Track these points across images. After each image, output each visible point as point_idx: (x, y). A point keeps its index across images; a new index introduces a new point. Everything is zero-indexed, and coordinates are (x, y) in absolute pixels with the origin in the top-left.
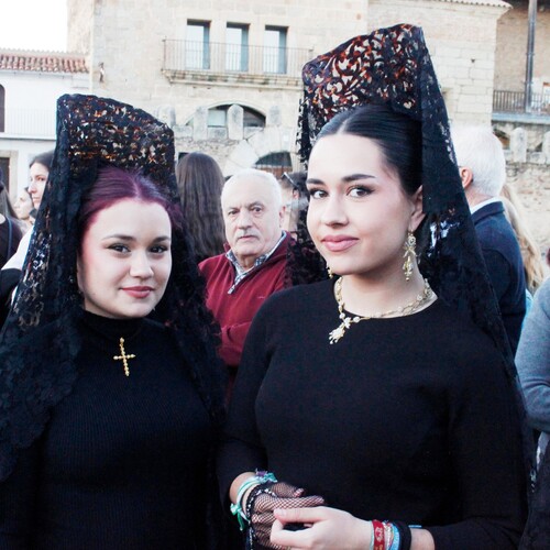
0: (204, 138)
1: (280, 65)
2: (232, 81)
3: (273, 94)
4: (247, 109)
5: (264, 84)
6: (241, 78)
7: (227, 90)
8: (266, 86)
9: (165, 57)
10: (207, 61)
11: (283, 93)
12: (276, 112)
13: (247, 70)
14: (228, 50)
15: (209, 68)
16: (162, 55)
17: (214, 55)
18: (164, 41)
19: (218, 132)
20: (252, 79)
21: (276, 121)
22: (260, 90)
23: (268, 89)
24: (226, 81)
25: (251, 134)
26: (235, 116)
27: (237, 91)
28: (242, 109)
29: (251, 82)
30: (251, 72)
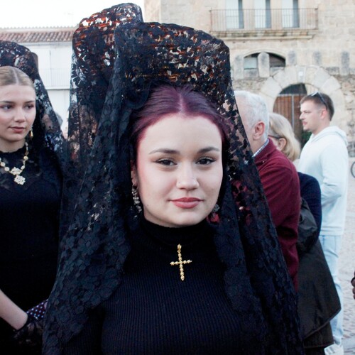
0: (242, 77)
1: (294, 21)
2: (260, 36)
3: (290, 43)
4: (272, 55)
5: (283, 36)
6: (267, 33)
7: (256, 43)
8: (285, 38)
9: (211, 22)
10: (242, 23)
11: (298, 41)
12: (293, 55)
13: (271, 27)
14: (256, 14)
15: (243, 28)
16: (210, 21)
17: (246, 18)
18: (210, 11)
19: (252, 73)
20: (274, 33)
21: (293, 61)
22: (281, 40)
23: (286, 40)
24: (256, 36)
25: (275, 72)
26: (263, 60)
27: (265, 43)
28: (268, 55)
29: (274, 36)
30: (274, 28)
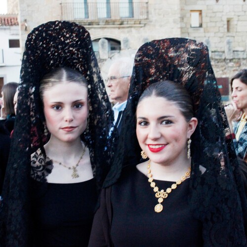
1: (130, 12)
2: (102, 24)
3: (126, 30)
4: (109, 40)
5: (121, 24)
6: (107, 22)
7: (99, 30)
8: (122, 26)
9: (62, 13)
10: (87, 13)
11: (133, 29)
12: (127, 41)
13: (111, 17)
14: (98, 6)
15: (88, 17)
16: (60, 12)
17: (90, 10)
18: (61, 4)
20: (114, 22)
21: (127, 46)
22: (119, 28)
23: (123, 28)
24: (99, 24)
25: (113, 54)
26: (103, 45)
27: (106, 30)
28: (106, 41)
29: (113, 24)
30: (113, 18)
